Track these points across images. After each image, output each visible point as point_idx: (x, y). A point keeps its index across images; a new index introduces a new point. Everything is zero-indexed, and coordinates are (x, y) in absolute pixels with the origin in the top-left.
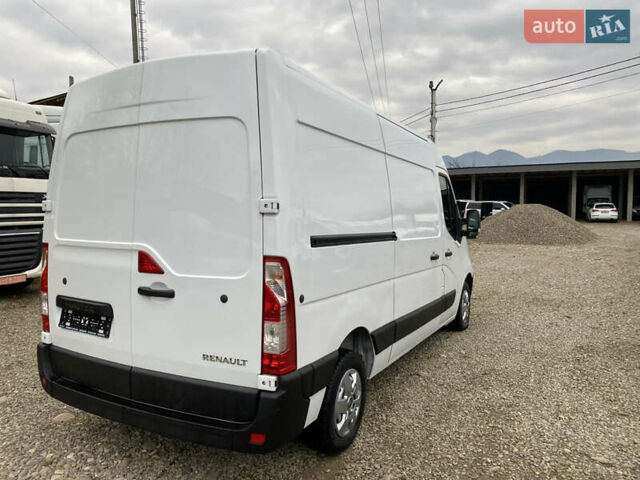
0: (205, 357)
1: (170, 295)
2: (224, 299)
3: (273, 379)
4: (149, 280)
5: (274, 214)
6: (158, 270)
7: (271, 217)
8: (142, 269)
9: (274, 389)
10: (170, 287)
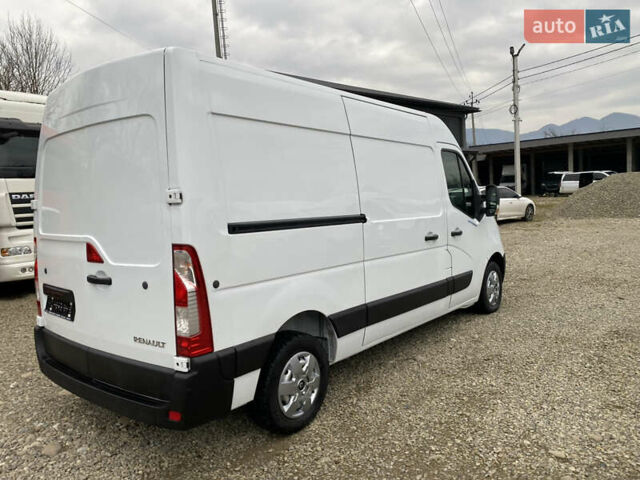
0: (135, 339)
1: (108, 282)
2: (145, 286)
3: (184, 360)
4: (94, 269)
5: (178, 204)
6: (100, 260)
7: (177, 207)
8: (90, 259)
9: (186, 370)
10: (109, 275)
